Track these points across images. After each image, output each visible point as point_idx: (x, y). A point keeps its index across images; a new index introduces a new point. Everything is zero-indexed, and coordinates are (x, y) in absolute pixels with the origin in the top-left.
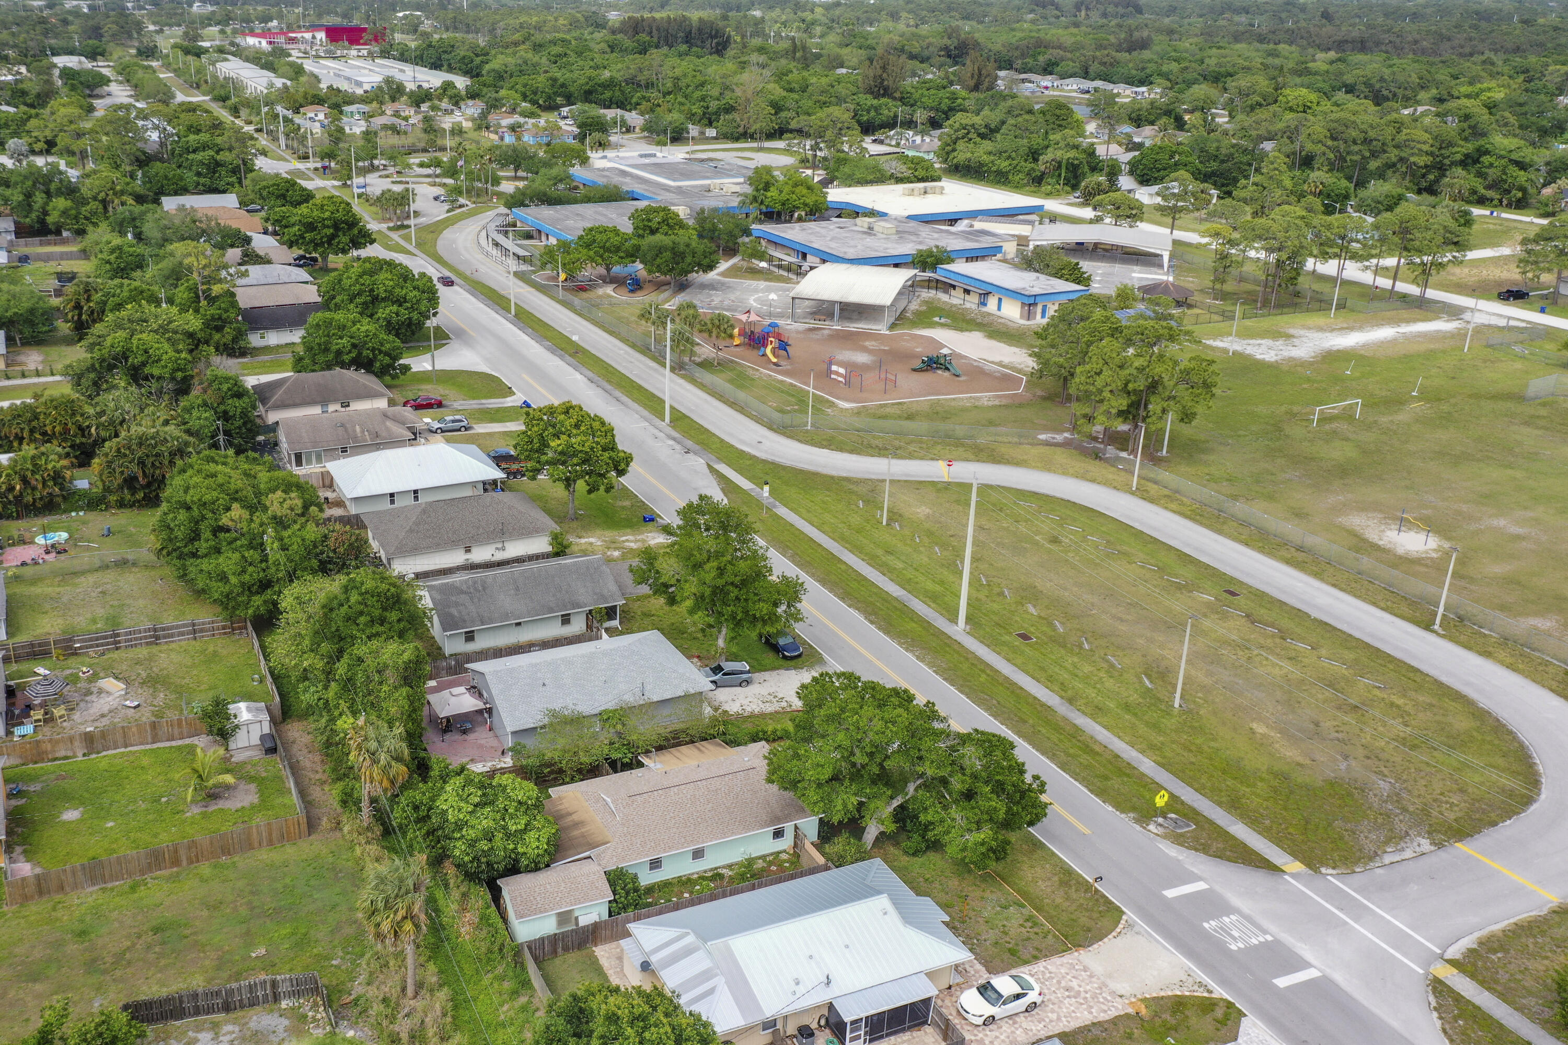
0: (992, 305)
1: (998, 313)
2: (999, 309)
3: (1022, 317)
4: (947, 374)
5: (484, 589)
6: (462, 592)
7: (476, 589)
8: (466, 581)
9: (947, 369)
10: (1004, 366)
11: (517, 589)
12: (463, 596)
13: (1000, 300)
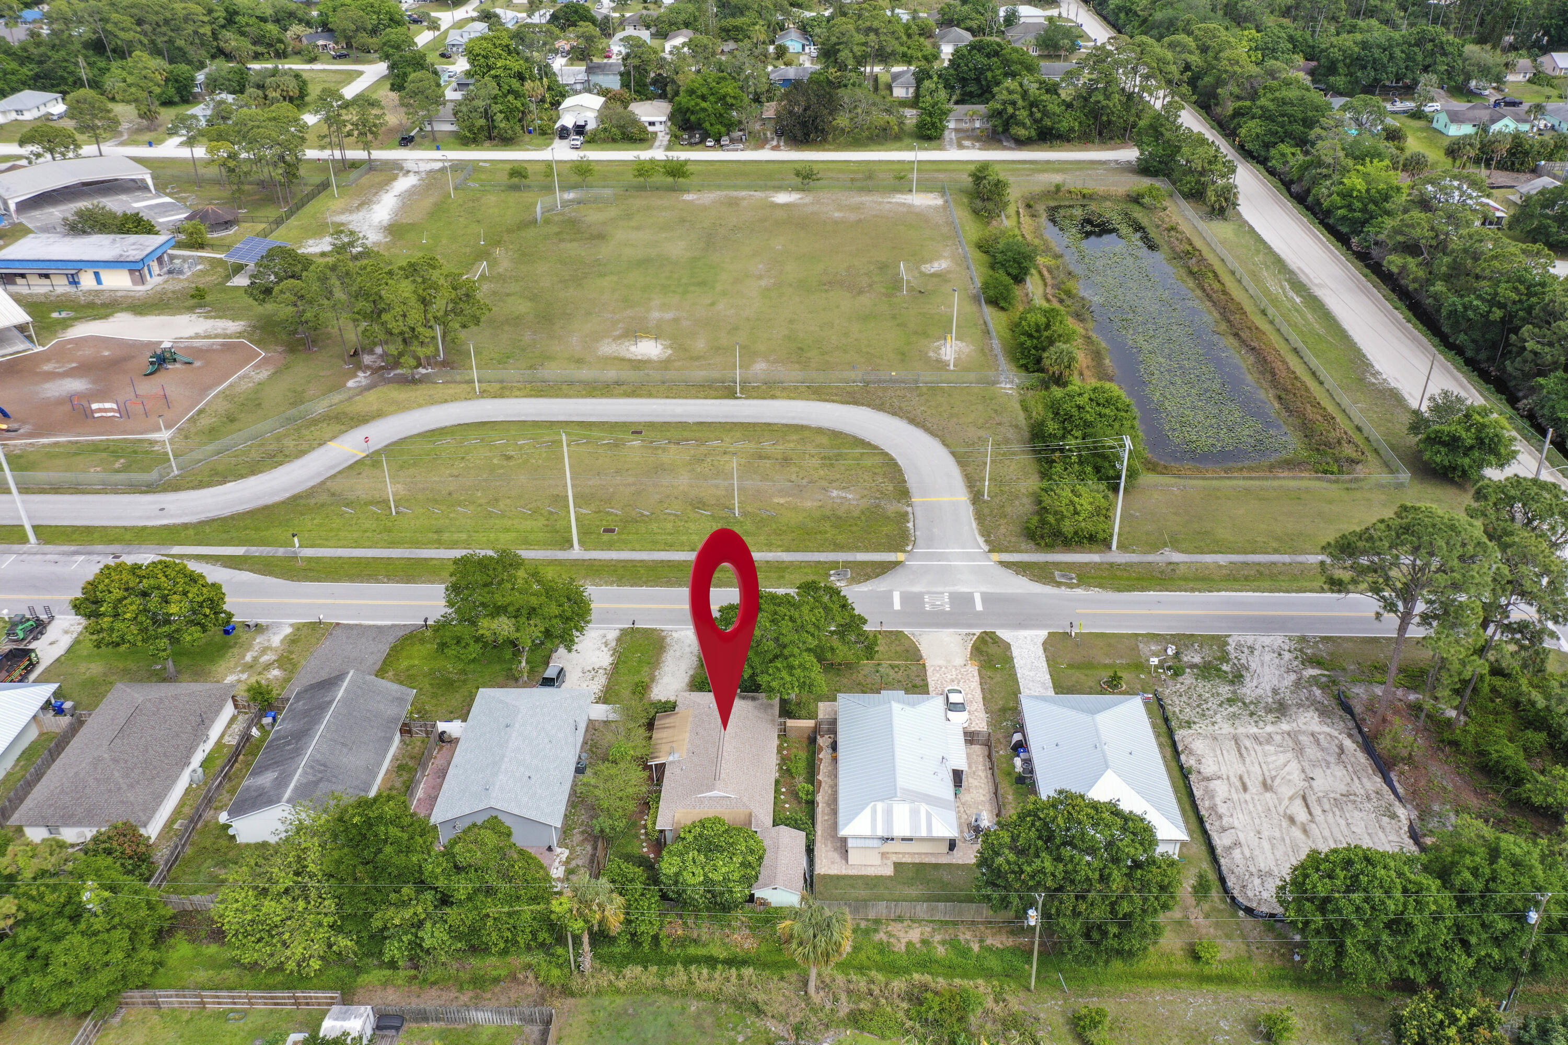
0: (87, 281)
1: (100, 287)
2: (99, 281)
3: (134, 283)
4: (178, 366)
5: (325, 766)
6: (316, 783)
7: (320, 772)
8: (305, 772)
9: (175, 360)
10: (209, 337)
11: (344, 745)
12: (321, 785)
13: (97, 274)
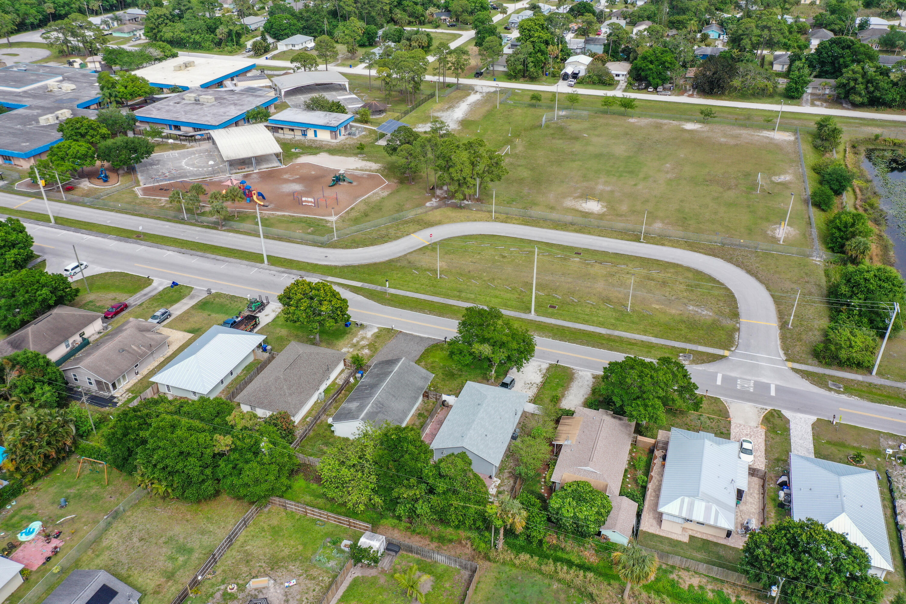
0: (310, 134)
1: (315, 138)
2: (316, 136)
3: (332, 138)
4: (345, 183)
5: (383, 405)
6: (377, 413)
7: (380, 408)
8: (372, 406)
9: (344, 180)
10: (362, 170)
11: (394, 396)
12: (380, 415)
13: (315, 131)
